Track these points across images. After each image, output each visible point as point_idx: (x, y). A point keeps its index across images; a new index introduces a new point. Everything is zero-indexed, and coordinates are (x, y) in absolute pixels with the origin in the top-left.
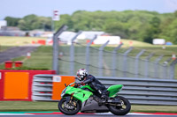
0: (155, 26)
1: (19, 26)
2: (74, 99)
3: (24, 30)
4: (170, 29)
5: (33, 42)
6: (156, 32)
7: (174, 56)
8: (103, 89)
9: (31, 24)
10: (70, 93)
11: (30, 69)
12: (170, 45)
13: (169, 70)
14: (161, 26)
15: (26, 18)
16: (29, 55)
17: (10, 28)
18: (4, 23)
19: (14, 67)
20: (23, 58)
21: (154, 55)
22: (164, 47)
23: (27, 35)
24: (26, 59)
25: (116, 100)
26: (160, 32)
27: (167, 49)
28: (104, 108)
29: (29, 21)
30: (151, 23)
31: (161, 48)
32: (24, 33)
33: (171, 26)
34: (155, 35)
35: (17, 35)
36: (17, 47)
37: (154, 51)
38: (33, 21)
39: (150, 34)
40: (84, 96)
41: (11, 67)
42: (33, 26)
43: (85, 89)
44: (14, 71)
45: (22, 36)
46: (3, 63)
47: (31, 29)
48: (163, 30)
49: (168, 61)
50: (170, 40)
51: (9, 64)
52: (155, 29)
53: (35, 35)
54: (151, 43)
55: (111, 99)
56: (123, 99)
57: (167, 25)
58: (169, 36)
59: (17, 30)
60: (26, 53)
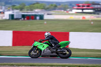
10: (36, 45)
25: (63, 50)
40: (43, 47)
43: (46, 43)
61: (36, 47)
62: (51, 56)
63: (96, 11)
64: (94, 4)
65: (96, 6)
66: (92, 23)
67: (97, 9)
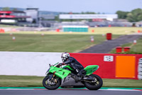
1: (128, 18)
2: (56, 77)
3: (131, 21)
5: (139, 31)
9: (137, 17)
11: (136, 54)
15: (133, 12)
16: (135, 41)
17: (121, 20)
18: (116, 16)
19: (123, 52)
20: (130, 44)
23: (134, 25)
24: (133, 45)
29: (136, 14)
32: (131, 24)
35: (125, 26)
36: (126, 36)
38: (139, 14)
40: (64, 74)
41: (121, 51)
42: (138, 19)
44: (123, 55)
45: (129, 26)
46: (115, 49)
47: (137, 21)
51: (119, 49)
53: (140, 26)
59: (125, 22)
60: (133, 41)
61: (54, 73)
62: (75, 87)
63: (19, 21)
64: (16, 11)
65: (19, 15)
66: (14, 38)
67: (21, 18)
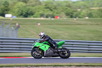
0: (6, 7)
2: (40, 49)
4: (15, 9)
6: (6, 10)
7: (17, 24)
8: (55, 43)
10: (37, 46)
12: (15, 17)
13: (14, 32)
14: (9, 6)
21: (5, 23)
22: (11, 19)
25: (63, 50)
26: (9, 10)
27: (13, 20)
28: (56, 54)
30: (4, 5)
31: (10, 20)
33: (16, 7)
34: (6, 12)
37: (6, 21)
39: (3, 11)
40: (45, 48)
43: (45, 44)
48: (11, 9)
49: (14, 27)
50: (15, 15)
52: (6, 8)
54: (4, 16)
55: (60, 49)
56: (66, 49)
57: (13, 6)
58: (14, 12)
61: (38, 47)
